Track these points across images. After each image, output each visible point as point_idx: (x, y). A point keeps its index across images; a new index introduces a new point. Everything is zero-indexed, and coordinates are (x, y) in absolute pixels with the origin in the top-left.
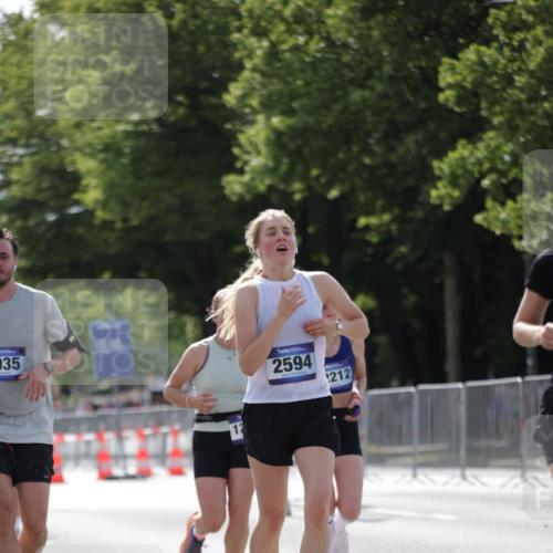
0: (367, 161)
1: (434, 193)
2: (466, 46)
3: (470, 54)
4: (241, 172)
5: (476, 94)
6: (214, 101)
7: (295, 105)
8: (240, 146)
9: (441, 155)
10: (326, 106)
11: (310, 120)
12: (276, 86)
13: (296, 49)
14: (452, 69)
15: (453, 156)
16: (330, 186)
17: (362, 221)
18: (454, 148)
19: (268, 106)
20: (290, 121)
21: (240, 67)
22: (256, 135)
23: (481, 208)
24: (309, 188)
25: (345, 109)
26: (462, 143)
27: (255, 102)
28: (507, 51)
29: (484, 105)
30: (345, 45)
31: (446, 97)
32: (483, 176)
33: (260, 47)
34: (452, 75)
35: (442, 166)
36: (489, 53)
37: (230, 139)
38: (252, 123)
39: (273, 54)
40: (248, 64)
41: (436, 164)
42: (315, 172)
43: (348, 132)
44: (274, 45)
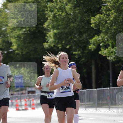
0: (75, 40)
1: (90, 47)
2: (97, 14)
3: (98, 16)
4: (47, 42)
5: (99, 25)
6: (41, 26)
7: (59, 27)
8: (47, 36)
9: (91, 38)
10: (66, 28)
11: (63, 31)
12: (55, 23)
13: (59, 15)
14: (94, 19)
15: (94, 39)
16: (67, 45)
17: (74, 53)
18: (94, 37)
19: (53, 27)
20: (58, 31)
21: (47, 19)
22: (51, 34)
23: (100, 50)
24: (62, 46)
25: (70, 28)
26: (96, 36)
27: (50, 27)
28: (106, 16)
29: (101, 27)
30: (70, 14)
31: (93, 25)
32: (100, 43)
33: (52, 15)
34: (94, 21)
35: (92, 41)
36: (102, 16)
37: (45, 35)
38: (50, 31)
39: (54, 16)
40: (49, 18)
41: (90, 40)
42: (64, 42)
43: (71, 33)
44: (55, 14)
